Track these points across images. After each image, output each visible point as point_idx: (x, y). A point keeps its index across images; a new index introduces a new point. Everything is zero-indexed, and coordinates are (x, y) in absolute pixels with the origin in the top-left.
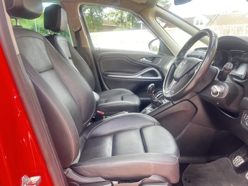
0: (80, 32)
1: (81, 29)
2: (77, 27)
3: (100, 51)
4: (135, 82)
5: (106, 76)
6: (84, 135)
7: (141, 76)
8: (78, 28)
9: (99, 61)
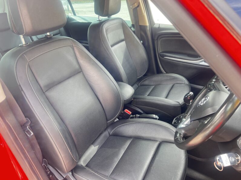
0: (138, 8)
1: (139, 6)
2: (135, 3)
3: (159, 29)
4: (196, 68)
5: (163, 57)
6: (109, 130)
7: (204, 62)
8: (136, 5)
9: (157, 40)
